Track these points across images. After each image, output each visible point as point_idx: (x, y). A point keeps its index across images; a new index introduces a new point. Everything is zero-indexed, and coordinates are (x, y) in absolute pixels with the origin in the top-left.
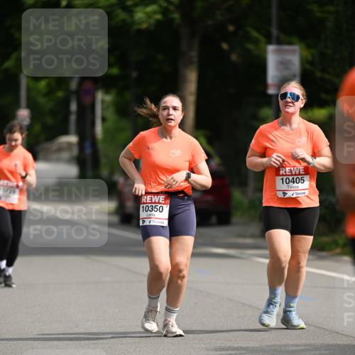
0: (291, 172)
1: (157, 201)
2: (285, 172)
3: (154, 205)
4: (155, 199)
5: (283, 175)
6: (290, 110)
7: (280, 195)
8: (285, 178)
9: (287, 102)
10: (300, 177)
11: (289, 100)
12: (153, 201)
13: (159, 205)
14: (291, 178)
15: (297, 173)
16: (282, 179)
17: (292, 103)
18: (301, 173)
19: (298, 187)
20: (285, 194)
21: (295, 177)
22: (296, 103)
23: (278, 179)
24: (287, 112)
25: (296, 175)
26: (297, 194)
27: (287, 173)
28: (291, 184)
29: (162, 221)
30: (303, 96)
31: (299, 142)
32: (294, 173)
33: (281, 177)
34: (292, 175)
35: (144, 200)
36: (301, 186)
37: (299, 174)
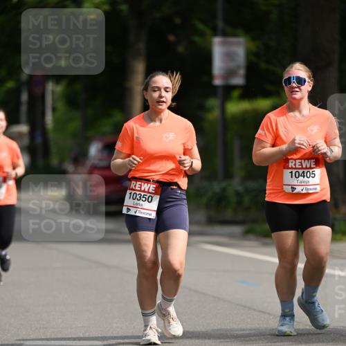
0: (302, 165)
1: (146, 190)
2: (295, 165)
3: (142, 194)
5: (292, 168)
6: (298, 96)
7: (288, 189)
8: (294, 171)
9: (293, 88)
10: (311, 171)
11: (294, 85)
12: (143, 189)
13: (149, 195)
14: (301, 171)
15: (308, 166)
16: (292, 172)
18: (312, 166)
19: (308, 182)
20: (293, 189)
21: (306, 171)
22: (302, 87)
25: (306, 168)
26: (307, 189)
27: (297, 166)
28: (301, 178)
29: (150, 212)
31: (312, 130)
32: (304, 166)
33: (290, 171)
34: (302, 168)
35: (132, 186)
36: (311, 181)
37: (310, 168)
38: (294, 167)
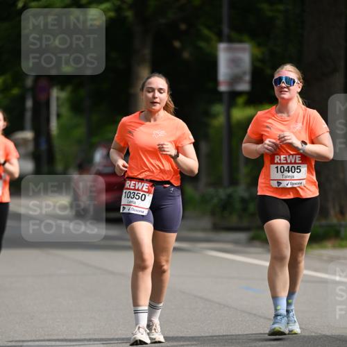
0: (286, 160)
1: (140, 188)
2: (280, 160)
3: (136, 192)
4: (139, 185)
5: (277, 163)
6: (286, 96)
7: (274, 184)
8: (279, 166)
9: (282, 88)
10: (296, 166)
11: (283, 85)
12: (137, 188)
13: (142, 193)
14: (286, 166)
15: (293, 161)
16: (277, 168)
17: (288, 87)
18: (297, 161)
19: (293, 177)
20: (279, 183)
21: (290, 166)
22: (291, 88)
23: (273, 167)
24: (283, 98)
25: (291, 163)
26: (293, 184)
27: (282, 162)
28: (286, 174)
29: (142, 210)
30: (299, 79)
32: (289, 161)
33: (276, 166)
34: (287, 163)
35: (127, 185)
36: (296, 175)
37: (295, 163)
38: (279, 162)
